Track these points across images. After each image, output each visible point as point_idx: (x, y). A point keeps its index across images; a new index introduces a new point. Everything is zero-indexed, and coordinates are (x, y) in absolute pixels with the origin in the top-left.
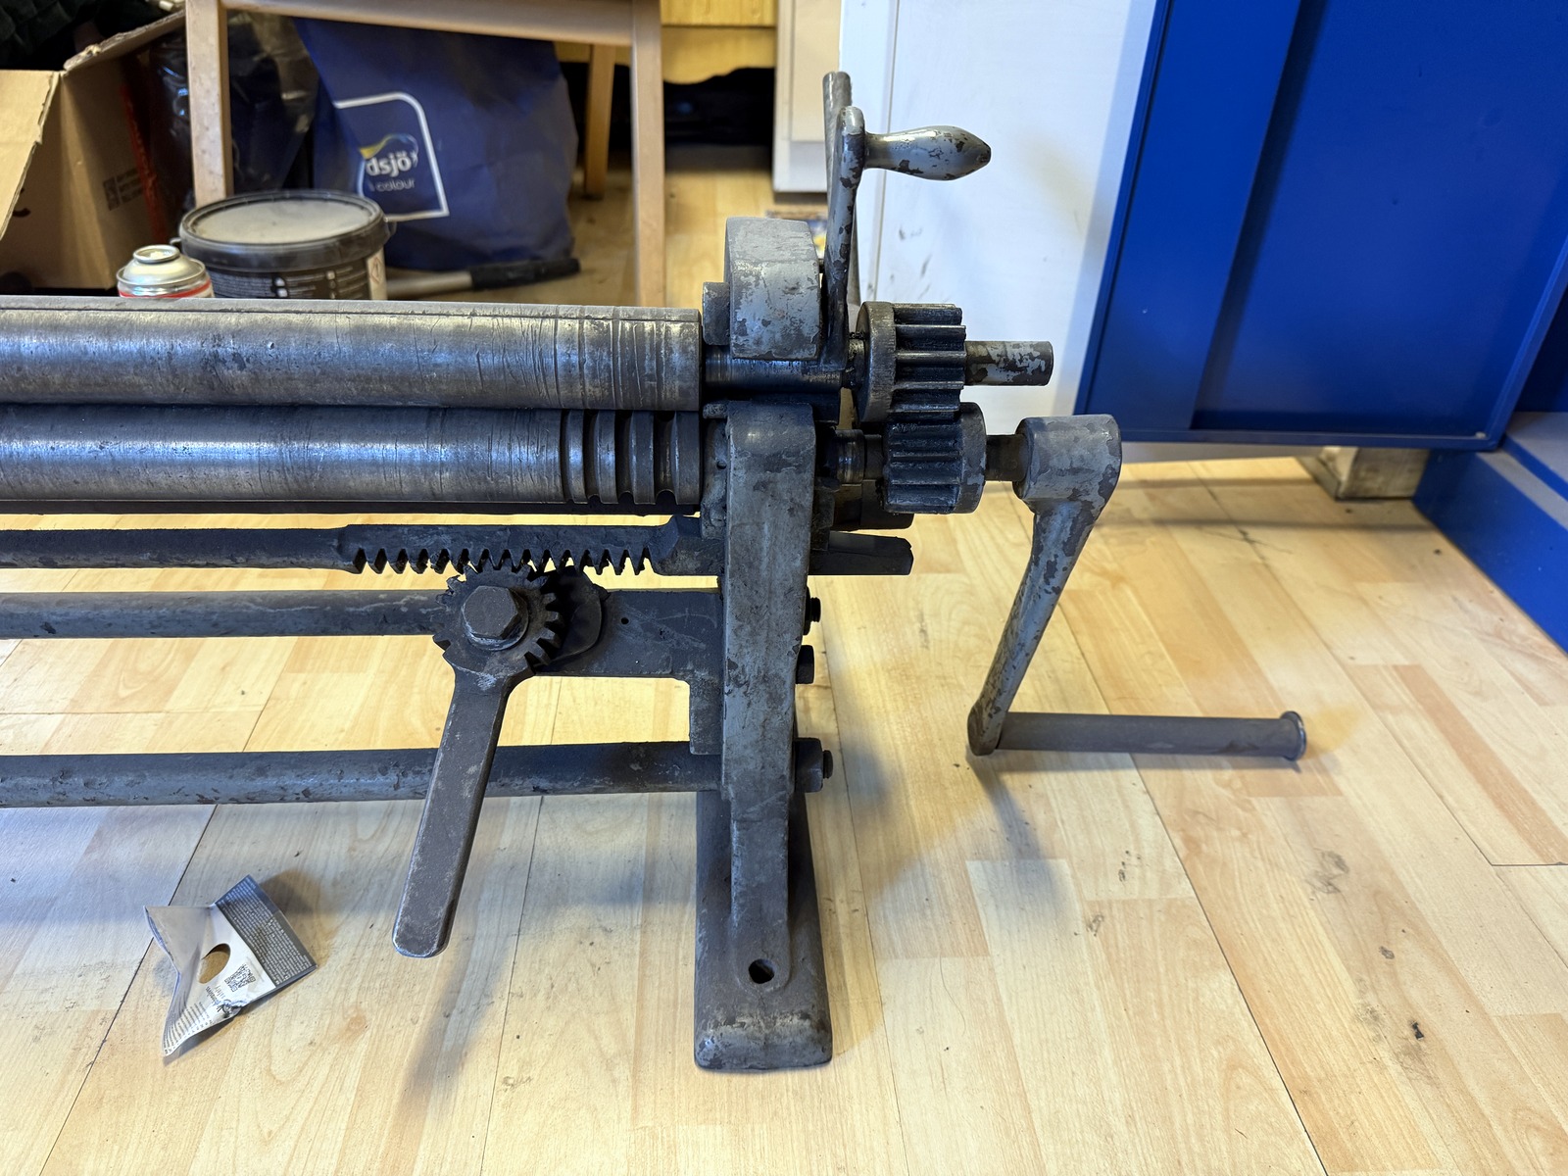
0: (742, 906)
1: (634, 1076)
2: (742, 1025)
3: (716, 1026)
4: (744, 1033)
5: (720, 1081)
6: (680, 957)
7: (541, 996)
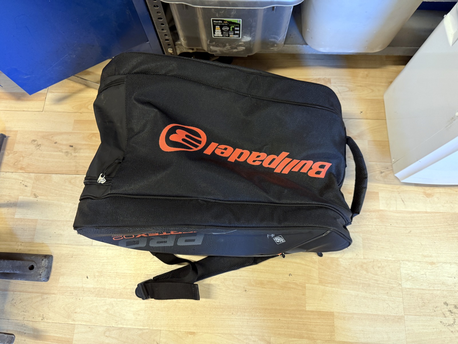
0: (16, 270)
1: (47, 294)
2: (42, 272)
3: (41, 278)
4: (43, 272)
5: (51, 277)
6: (23, 284)
7: (25, 314)
